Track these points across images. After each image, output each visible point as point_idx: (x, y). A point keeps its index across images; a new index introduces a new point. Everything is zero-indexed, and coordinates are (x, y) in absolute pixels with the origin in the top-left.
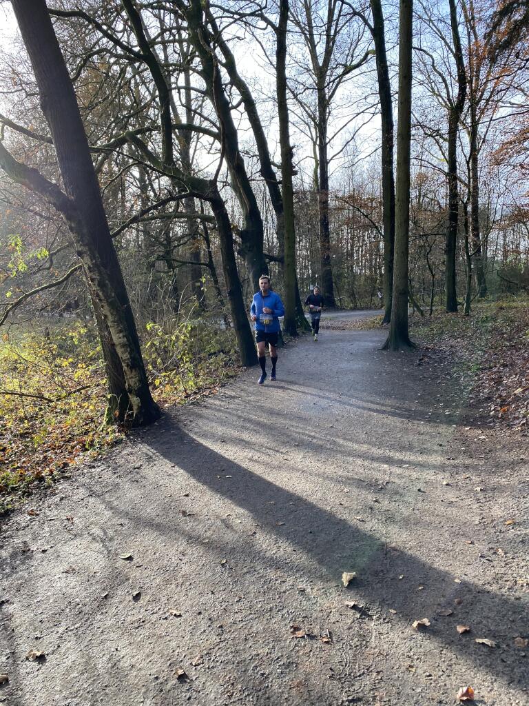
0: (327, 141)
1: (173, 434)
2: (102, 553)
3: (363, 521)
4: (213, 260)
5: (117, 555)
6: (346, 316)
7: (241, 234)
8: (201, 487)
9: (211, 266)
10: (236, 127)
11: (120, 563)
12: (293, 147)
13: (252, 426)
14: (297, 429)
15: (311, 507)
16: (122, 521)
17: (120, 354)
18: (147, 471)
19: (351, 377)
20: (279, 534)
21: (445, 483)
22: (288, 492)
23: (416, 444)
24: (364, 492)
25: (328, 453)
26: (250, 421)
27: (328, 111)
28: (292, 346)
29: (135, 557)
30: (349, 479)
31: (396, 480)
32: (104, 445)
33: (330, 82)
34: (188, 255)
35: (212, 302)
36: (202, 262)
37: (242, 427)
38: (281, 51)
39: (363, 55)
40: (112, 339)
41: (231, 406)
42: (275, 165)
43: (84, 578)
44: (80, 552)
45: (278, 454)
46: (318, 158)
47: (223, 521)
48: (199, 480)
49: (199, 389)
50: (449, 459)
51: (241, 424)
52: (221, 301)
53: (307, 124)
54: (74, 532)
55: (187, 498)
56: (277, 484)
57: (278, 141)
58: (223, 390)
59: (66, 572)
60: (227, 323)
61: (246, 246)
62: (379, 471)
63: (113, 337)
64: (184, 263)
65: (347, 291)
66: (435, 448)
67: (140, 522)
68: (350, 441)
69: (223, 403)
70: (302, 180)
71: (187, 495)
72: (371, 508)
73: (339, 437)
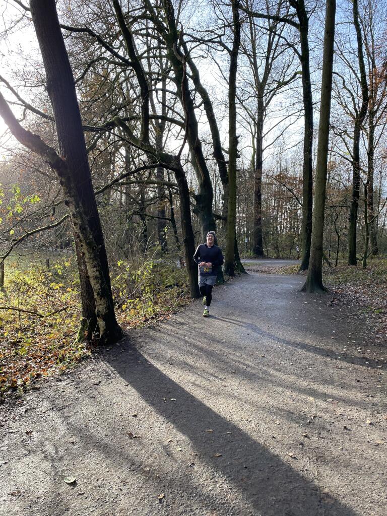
0: (263, 135)
1: (131, 355)
2: (49, 474)
3: (295, 458)
4: (175, 216)
5: (63, 478)
6: (271, 263)
7: (196, 198)
8: (149, 408)
9: (172, 220)
10: (198, 120)
11: (64, 488)
12: (238, 137)
13: (196, 351)
14: (233, 357)
15: (246, 438)
16: (74, 439)
17: (93, 285)
18: (104, 388)
19: (277, 313)
20: (216, 467)
21: (368, 422)
22: (224, 419)
23: (336, 378)
24: (294, 425)
25: (260, 382)
26: (195, 346)
27: (264, 113)
28: (231, 284)
29: (79, 483)
30: (279, 410)
31: (322, 414)
32: (72, 360)
33: (267, 93)
34: (157, 212)
35: (171, 247)
36: (167, 217)
37: (188, 352)
38: (233, 68)
39: (293, 75)
40: (87, 273)
41: (180, 332)
42: (224, 150)
43: (28, 504)
44: (30, 471)
45: (217, 380)
46: (256, 147)
47: (165, 447)
48: (147, 401)
49: (156, 315)
50: (368, 396)
51: (188, 348)
52: (179, 247)
53: (249, 123)
54: (28, 448)
55: (135, 418)
56: (216, 410)
57: (228, 132)
58: (175, 317)
59: (12, 494)
60: (182, 263)
61: (200, 207)
62: (306, 403)
63: (89, 271)
64: (153, 217)
65: (272, 245)
66: (354, 383)
67: (90, 442)
68: (279, 371)
69: (174, 329)
70: (242, 162)
71: (135, 416)
72: (302, 444)
73: (269, 367)
